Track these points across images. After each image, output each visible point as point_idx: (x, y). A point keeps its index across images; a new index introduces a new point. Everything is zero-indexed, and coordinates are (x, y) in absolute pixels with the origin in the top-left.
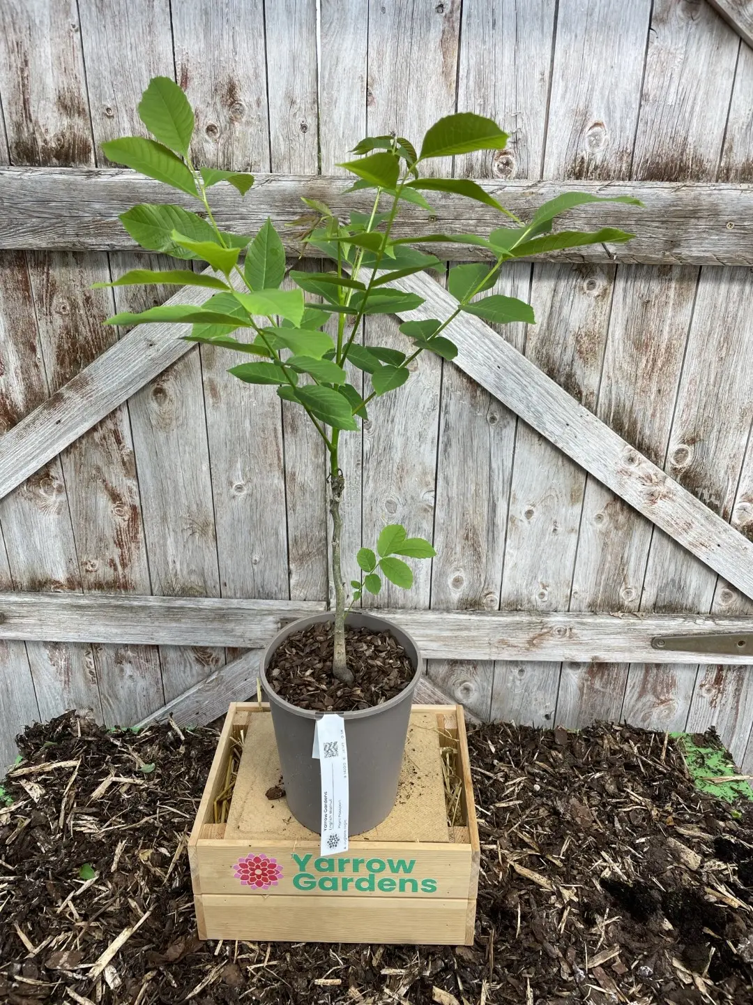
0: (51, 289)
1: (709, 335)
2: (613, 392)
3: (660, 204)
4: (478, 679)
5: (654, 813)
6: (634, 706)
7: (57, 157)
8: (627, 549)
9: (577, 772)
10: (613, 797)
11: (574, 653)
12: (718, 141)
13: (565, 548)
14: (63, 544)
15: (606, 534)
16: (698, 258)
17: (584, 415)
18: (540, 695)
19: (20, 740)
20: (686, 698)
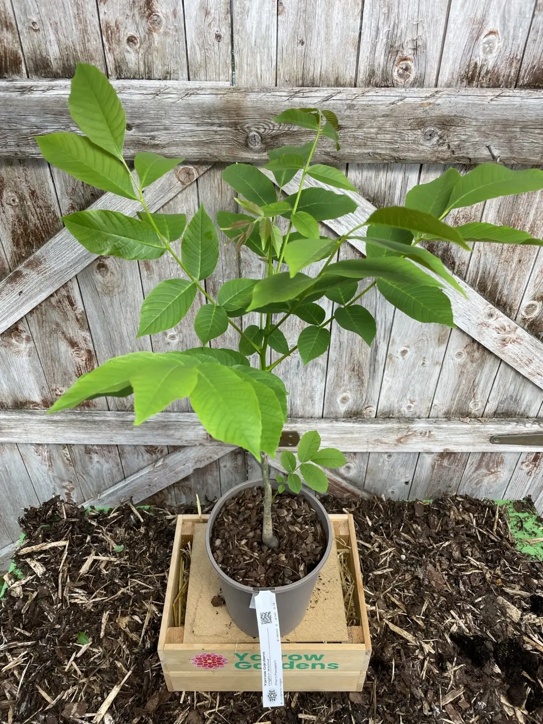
0: (1, 185)
2: (481, 262)
4: (357, 461)
5: (488, 576)
6: (470, 476)
8: (479, 375)
9: (432, 542)
10: (458, 562)
11: (431, 447)
13: (430, 376)
14: (36, 377)
15: (464, 366)
18: (402, 470)
19: (22, 522)
20: (510, 470)
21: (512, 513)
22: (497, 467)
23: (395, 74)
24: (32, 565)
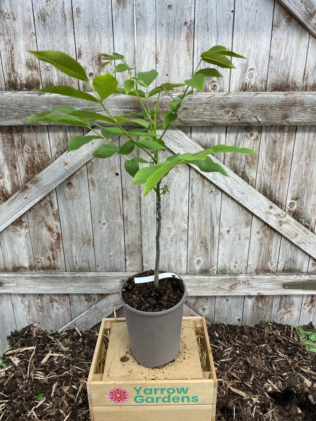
0: (23, 142)
1: (302, 154)
2: (262, 179)
3: (279, 101)
4: (208, 304)
5: (289, 362)
6: (276, 314)
7: (26, 87)
8: (271, 246)
9: (254, 344)
10: (271, 355)
11: (250, 291)
12: (302, 75)
13: (244, 246)
14: (28, 250)
15: (261, 239)
16: (296, 122)
17: (251, 189)
18: (236, 310)
19: (9, 338)
20: (298, 310)
21: (302, 331)
22: (290, 307)
23: (210, 88)
24: (12, 360)
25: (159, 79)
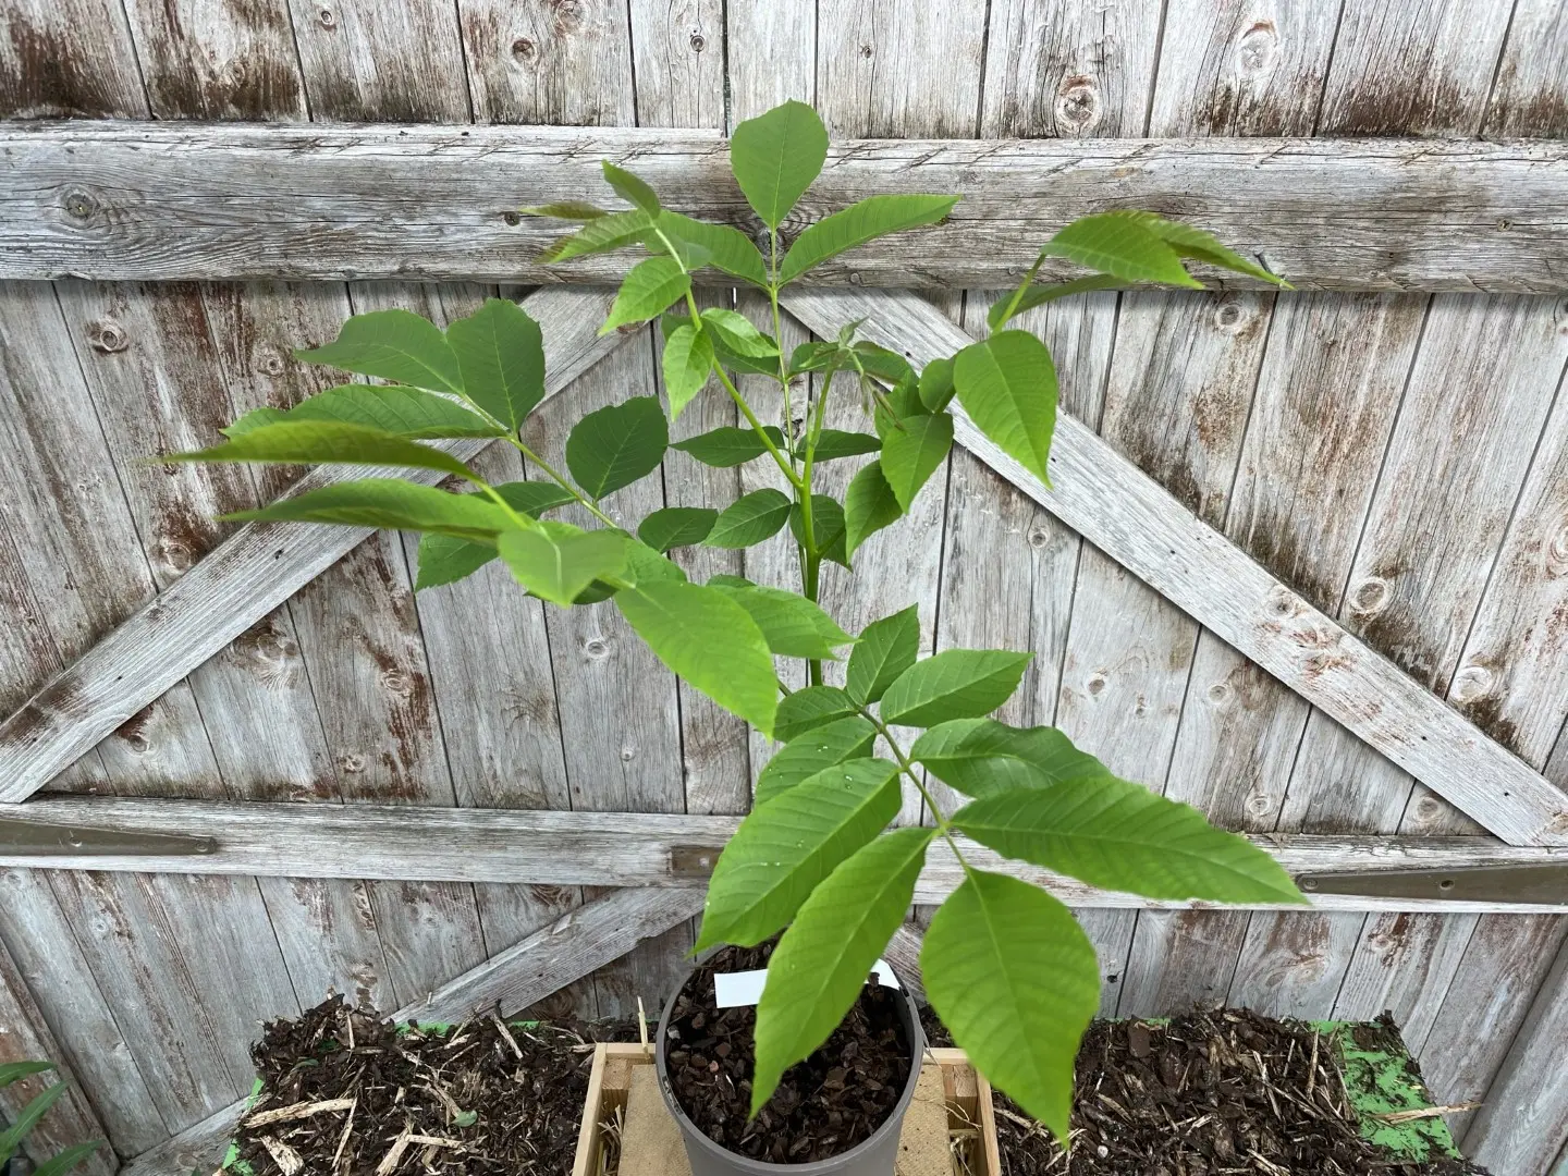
0: (248, 333)
1: (1441, 396)
2: (1257, 495)
3: (1371, 188)
6: (1255, 965)
7: (237, 101)
8: (1262, 739)
9: (1168, 1116)
10: (1227, 1165)
12: (1489, 58)
13: (1156, 737)
14: (304, 731)
15: (1229, 716)
16: (1438, 282)
17: (1204, 537)
18: (1101, 949)
19: (258, 1053)
20: (1343, 953)
21: (1350, 1052)
22: (1314, 945)
23: (1060, 112)
24: (274, 1153)
25: (831, 69)
